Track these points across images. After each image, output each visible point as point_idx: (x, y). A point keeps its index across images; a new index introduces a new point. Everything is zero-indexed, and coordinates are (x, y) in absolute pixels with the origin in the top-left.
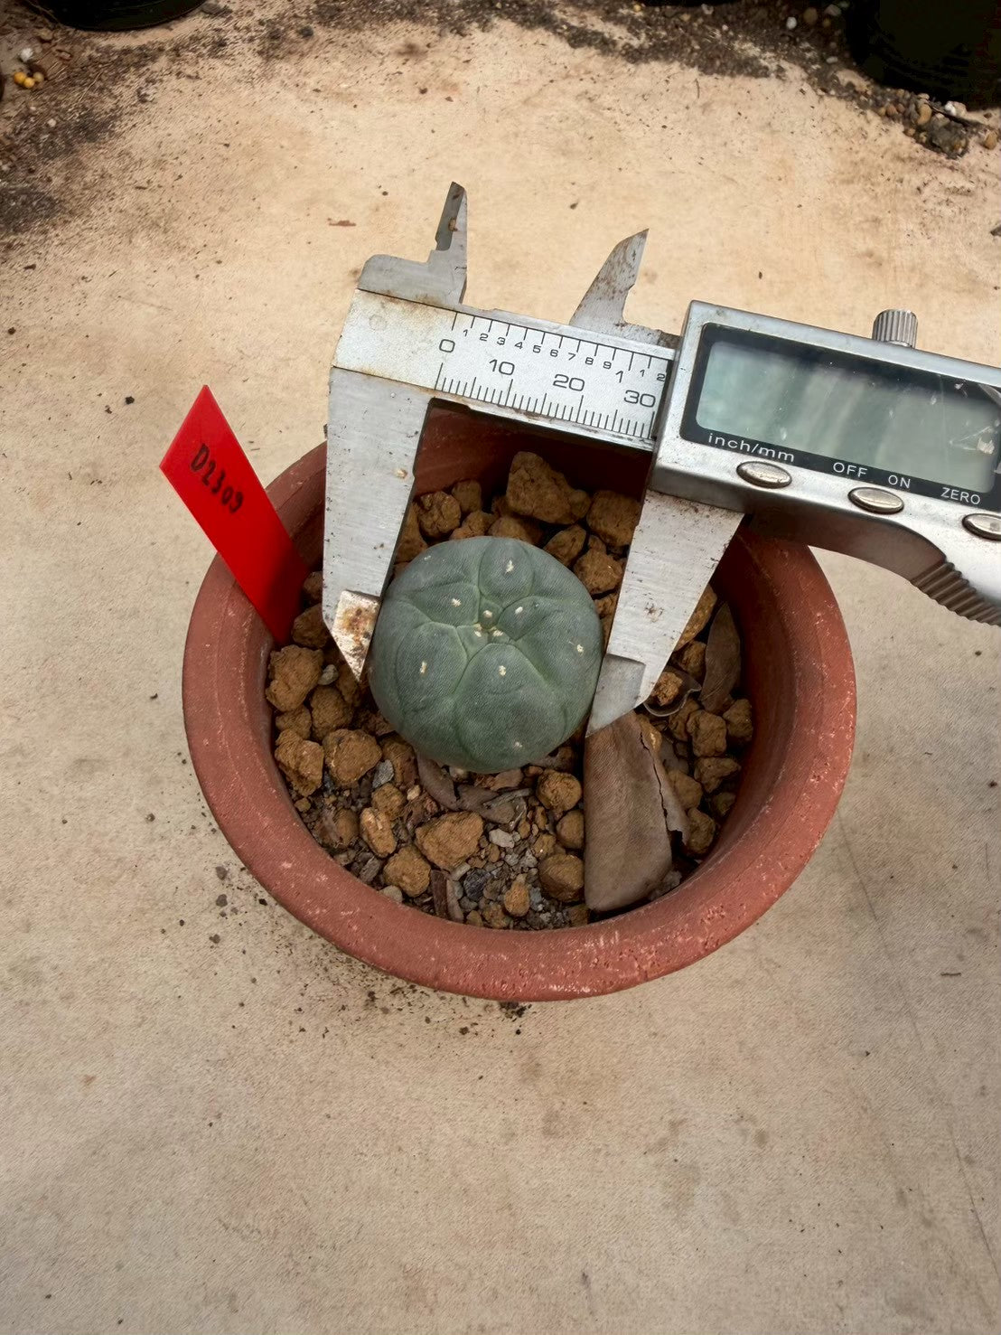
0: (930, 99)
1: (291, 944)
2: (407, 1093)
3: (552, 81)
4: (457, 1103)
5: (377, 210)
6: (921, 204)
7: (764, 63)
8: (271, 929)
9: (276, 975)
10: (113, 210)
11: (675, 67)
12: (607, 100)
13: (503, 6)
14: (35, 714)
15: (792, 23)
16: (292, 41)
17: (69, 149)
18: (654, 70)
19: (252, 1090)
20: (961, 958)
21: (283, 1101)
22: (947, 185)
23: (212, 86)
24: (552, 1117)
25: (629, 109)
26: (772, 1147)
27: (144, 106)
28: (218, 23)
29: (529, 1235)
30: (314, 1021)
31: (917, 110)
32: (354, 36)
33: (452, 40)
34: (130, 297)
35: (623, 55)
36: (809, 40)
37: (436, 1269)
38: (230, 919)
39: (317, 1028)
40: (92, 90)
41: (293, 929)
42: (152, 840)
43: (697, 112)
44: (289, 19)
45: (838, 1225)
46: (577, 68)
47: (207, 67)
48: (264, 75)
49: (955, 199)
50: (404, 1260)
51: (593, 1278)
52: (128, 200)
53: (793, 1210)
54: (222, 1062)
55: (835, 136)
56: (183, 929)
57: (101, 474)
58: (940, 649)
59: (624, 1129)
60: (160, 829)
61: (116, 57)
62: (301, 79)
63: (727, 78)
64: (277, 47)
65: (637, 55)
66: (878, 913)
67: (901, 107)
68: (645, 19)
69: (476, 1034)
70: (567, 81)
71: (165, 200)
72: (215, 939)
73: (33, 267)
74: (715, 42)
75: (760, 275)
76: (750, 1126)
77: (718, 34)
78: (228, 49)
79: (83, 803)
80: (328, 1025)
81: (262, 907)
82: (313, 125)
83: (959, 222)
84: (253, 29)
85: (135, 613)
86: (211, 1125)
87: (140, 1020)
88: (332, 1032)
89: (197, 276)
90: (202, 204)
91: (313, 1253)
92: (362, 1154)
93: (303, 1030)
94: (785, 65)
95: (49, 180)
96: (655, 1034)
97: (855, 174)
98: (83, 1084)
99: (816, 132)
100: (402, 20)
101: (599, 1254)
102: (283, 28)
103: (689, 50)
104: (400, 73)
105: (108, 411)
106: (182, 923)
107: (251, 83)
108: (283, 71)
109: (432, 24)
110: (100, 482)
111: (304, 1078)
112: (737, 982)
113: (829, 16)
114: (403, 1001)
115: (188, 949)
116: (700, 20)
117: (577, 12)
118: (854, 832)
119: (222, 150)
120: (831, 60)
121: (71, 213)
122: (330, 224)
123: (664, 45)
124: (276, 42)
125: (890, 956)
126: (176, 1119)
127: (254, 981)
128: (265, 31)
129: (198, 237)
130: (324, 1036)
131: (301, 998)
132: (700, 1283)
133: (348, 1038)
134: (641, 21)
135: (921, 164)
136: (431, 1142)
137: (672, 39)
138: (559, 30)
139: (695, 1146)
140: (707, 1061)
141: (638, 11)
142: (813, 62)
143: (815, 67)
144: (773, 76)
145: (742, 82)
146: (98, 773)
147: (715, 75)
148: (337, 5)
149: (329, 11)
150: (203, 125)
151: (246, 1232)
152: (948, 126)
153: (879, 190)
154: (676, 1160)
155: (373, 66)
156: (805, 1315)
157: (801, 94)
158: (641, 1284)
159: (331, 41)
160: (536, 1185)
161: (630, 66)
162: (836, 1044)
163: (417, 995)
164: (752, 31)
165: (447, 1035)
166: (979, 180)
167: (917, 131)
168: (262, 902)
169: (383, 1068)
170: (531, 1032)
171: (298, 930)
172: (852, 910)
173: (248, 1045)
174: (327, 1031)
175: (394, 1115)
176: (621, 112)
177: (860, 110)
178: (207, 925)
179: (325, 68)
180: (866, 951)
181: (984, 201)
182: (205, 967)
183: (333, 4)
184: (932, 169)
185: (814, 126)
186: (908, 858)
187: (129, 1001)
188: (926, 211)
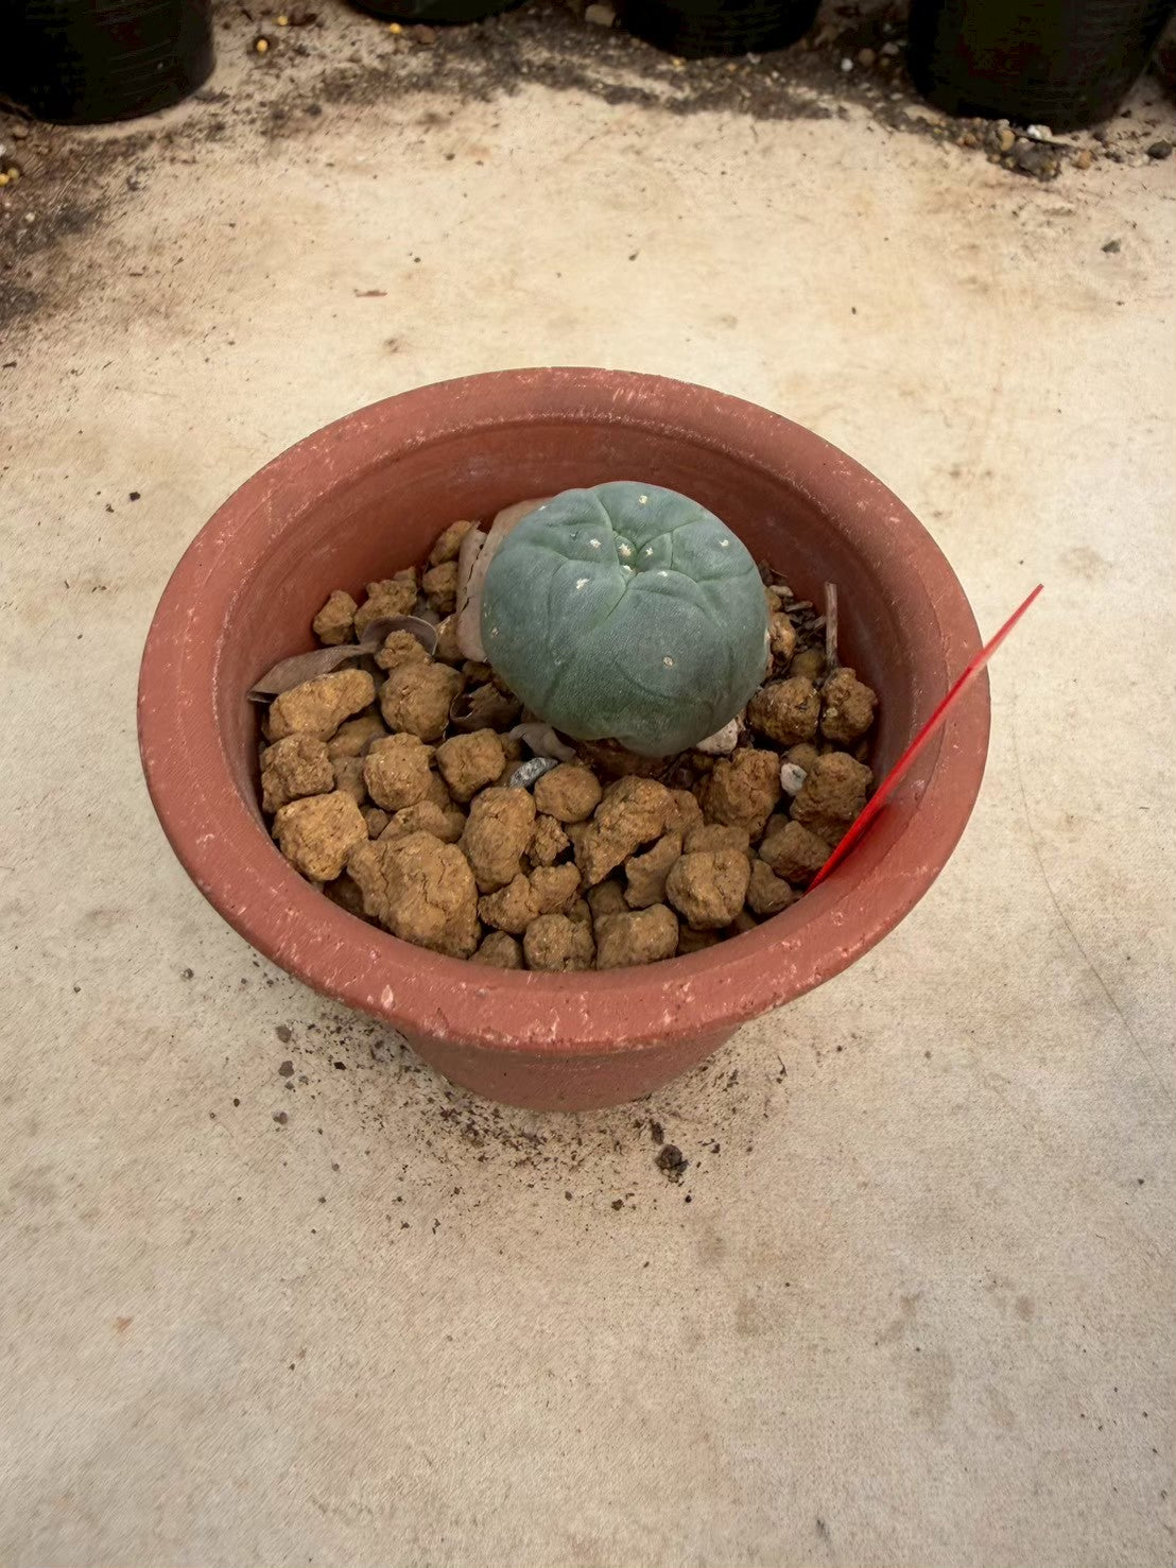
0: (1011, 125)
1: (381, 1116)
2: (552, 1296)
3: (592, 138)
4: (620, 1302)
5: (410, 277)
7: (823, 105)
8: (352, 1099)
9: (366, 1158)
10: (105, 299)
11: (727, 116)
12: (656, 152)
13: (530, 72)
14: (33, 862)
15: (847, 65)
16: (298, 120)
17: (51, 241)
18: (702, 123)
19: (345, 1314)
21: (388, 1325)
22: (1044, 207)
23: (211, 169)
24: (746, 1308)
25: (681, 159)
26: (1040, 1318)
27: (135, 194)
28: (214, 108)
29: (737, 1475)
30: (419, 1213)
31: (999, 136)
32: (367, 110)
33: (476, 107)
34: (129, 388)
35: (668, 108)
36: (868, 80)
37: (618, 1537)
38: (299, 1092)
39: (424, 1220)
40: (75, 181)
41: (383, 1096)
42: (191, 1003)
43: (757, 158)
44: (294, 99)
45: (1146, 1415)
46: (619, 123)
47: (204, 152)
48: (270, 154)
49: (1056, 220)
50: (572, 1529)
51: (832, 1526)
52: (121, 289)
53: (1083, 1401)
54: (301, 1280)
55: (911, 168)
56: (239, 1111)
57: (104, 579)
58: (1134, 689)
59: (844, 1314)
60: (201, 989)
61: (100, 149)
62: (311, 155)
63: (785, 123)
64: (282, 127)
65: (682, 107)
66: (1121, 1004)
67: (981, 136)
68: (686, 72)
69: (634, 1208)
70: (608, 138)
71: (165, 284)
72: (281, 1118)
73: (13, 364)
74: (766, 89)
75: (854, 311)
76: (1008, 1293)
77: (768, 81)
78: (227, 132)
79: (99, 965)
80: (439, 1216)
81: (339, 1071)
82: (329, 198)
83: (1065, 242)
84: (253, 111)
86: (292, 1367)
87: (188, 1236)
88: (444, 1225)
89: (207, 360)
90: (208, 287)
91: (447, 1534)
92: (500, 1386)
93: (406, 1226)
94: (846, 105)
95: (29, 275)
96: (865, 1185)
97: (941, 204)
98: (116, 1330)
99: (892, 165)
100: (420, 91)
101: (835, 1492)
102: (287, 108)
103: (740, 98)
104: (422, 142)
105: (110, 510)
106: (237, 1102)
107: (256, 163)
108: (291, 149)
109: (453, 93)
110: (104, 588)
111: (414, 1290)
112: (959, 1107)
113: (887, 55)
114: (533, 1175)
115: (247, 1135)
116: (748, 69)
117: (611, 70)
118: (1072, 909)
119: (228, 230)
120: (896, 96)
121: (56, 306)
122: (358, 296)
123: (712, 95)
124: (280, 122)
125: (1146, 1055)
126: (245, 1365)
127: (336, 1167)
128: (267, 112)
129: (206, 320)
130: (434, 1231)
131: (399, 1183)
132: (977, 1516)
133: (467, 1230)
134: (682, 74)
135: (1012, 189)
136: (591, 1358)
137: (718, 89)
138: (594, 90)
139: (941, 1327)
140: (937, 1212)
141: (678, 65)
142: (877, 100)
143: (879, 105)
144: (834, 116)
145: (803, 126)
146: (117, 926)
147: (772, 120)
148: (346, 82)
149: (338, 88)
150: (203, 208)
151: (351, 1512)
152: (1035, 150)
153: (971, 217)
154: (918, 1350)
155: (392, 138)
156: (1125, 1546)
157: (868, 132)
158: (898, 1527)
159: (342, 117)
160: (739, 1404)
161: (678, 118)
162: (1098, 1173)
163: (551, 1165)
164: (807, 76)
165: (596, 1214)
166: (1079, 200)
167: (1002, 157)
168: (340, 1066)
169: (517, 1265)
170: (705, 1198)
171: (389, 1095)
172: (1087, 1003)
173: (334, 1254)
174: (438, 1224)
175: (537, 1327)
176: (674, 162)
177: (936, 142)
178: (269, 1102)
179: (338, 143)
180: (1114, 1052)
181: (1089, 219)
182: (270, 1156)
183: (341, 82)
184: (1025, 193)
185: (888, 161)
186: (1144, 934)
187: (174, 1211)
188: (1026, 234)
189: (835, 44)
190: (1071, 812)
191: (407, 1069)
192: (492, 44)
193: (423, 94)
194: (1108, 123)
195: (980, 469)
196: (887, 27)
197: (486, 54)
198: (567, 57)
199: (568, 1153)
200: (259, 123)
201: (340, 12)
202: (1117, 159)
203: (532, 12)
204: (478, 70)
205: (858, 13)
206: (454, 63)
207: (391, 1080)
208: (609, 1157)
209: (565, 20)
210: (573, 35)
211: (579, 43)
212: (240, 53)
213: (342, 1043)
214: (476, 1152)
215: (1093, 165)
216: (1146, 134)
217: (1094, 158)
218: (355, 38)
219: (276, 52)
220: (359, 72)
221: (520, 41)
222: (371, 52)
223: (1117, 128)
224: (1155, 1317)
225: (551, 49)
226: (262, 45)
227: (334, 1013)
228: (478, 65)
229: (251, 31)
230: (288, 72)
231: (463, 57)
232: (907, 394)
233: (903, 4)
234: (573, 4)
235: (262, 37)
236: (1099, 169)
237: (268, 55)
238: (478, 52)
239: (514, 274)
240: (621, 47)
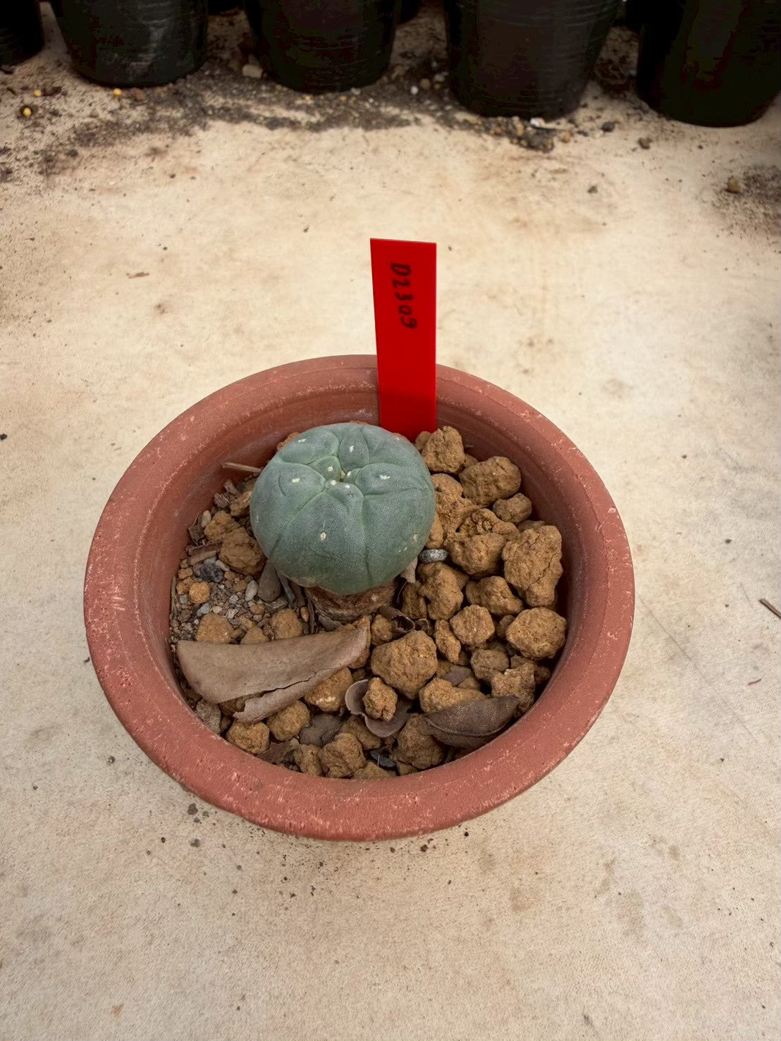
0: (520, 120)
2: (396, 916)
3: (263, 154)
4: (438, 910)
5: (162, 260)
6: (538, 184)
7: (404, 117)
9: (258, 856)
11: (346, 130)
12: (307, 158)
13: (214, 114)
15: (415, 90)
16: (63, 161)
18: (331, 137)
19: (265, 964)
20: (756, 668)
21: (295, 964)
22: (549, 169)
23: (9, 202)
24: (515, 895)
25: (324, 161)
26: (684, 856)
28: (2, 158)
29: (531, 1001)
30: (300, 884)
31: (514, 127)
32: (110, 149)
33: (183, 140)
35: (308, 129)
36: (429, 98)
38: (204, 823)
39: (305, 888)
42: (118, 779)
43: (371, 156)
44: (57, 147)
45: (753, 899)
46: (278, 142)
48: (48, 187)
49: (558, 176)
51: (593, 1016)
53: (717, 901)
54: (232, 949)
55: (466, 153)
56: (166, 845)
58: (659, 462)
59: (573, 883)
60: (122, 768)
62: (77, 184)
63: (384, 131)
64: (53, 167)
65: (317, 127)
66: (690, 655)
67: (504, 128)
68: (315, 104)
69: (435, 847)
70: (274, 152)
72: (196, 843)
74: (367, 111)
75: (450, 248)
76: (663, 845)
77: (368, 105)
78: (15, 175)
79: (47, 767)
80: (313, 884)
82: (96, 213)
83: (565, 189)
84: (30, 158)
85: (53, 597)
86: (238, 1008)
87: (149, 939)
88: (318, 888)
89: (34, 335)
90: (24, 284)
92: (375, 984)
93: (293, 895)
94: (419, 116)
96: (569, 799)
97: (489, 174)
98: (113, 1015)
99: (454, 152)
100: (142, 133)
101: (590, 994)
102: (54, 154)
103: (352, 118)
104: (151, 168)
107: (40, 194)
108: (62, 182)
109: (165, 132)
111: (307, 936)
112: (613, 738)
113: (438, 82)
115: (175, 860)
116: (354, 99)
117: (266, 107)
118: (651, 603)
119: (30, 243)
120: (448, 108)
122: (130, 278)
123: (334, 118)
124: (51, 164)
125: (710, 683)
126: (207, 1015)
128: (40, 158)
129: (28, 307)
130: (312, 894)
131: (283, 868)
132: (673, 987)
133: (333, 888)
134: (313, 106)
135: (528, 159)
136: (428, 951)
137: (337, 114)
138: (258, 121)
139: (630, 877)
140: (614, 806)
141: (308, 100)
142: (436, 111)
144: (413, 124)
145: (394, 131)
146: (53, 739)
147: (375, 130)
148: (91, 131)
149: (86, 136)
150: (9, 229)
152: (537, 134)
153: (508, 180)
154: (620, 894)
155: (130, 167)
156: (758, 981)
157: (435, 133)
158: (631, 1006)
159: (93, 156)
160: (523, 956)
161: (315, 135)
162: (698, 761)
164: (390, 99)
165: (412, 857)
166: (568, 162)
167: (518, 140)
169: (370, 903)
172: (671, 659)
173: (250, 926)
174: (313, 889)
175: (391, 940)
176: (319, 164)
177: (477, 135)
178: (185, 834)
179: (94, 174)
180: (692, 685)
181: (576, 174)
182: (194, 871)
183: (87, 132)
184: (536, 161)
185: (451, 150)
186: (694, 609)
187: (136, 924)
188: (542, 187)
189: (405, 76)
190: (639, 543)
192: (185, 97)
193: (145, 134)
194: (575, 113)
195: (545, 340)
196: (435, 64)
197: (182, 103)
198: (236, 101)
200: (36, 166)
201: (76, 84)
202: (585, 134)
203: (207, 73)
204: (179, 115)
205: (415, 56)
206: (162, 112)
209: (231, 76)
210: (237, 86)
211: (242, 91)
212: (12, 118)
215: (573, 139)
216: (599, 117)
217: (572, 135)
218: (91, 101)
219: (37, 115)
220: (98, 124)
221: (204, 93)
222: (104, 109)
223: (581, 115)
224: (747, 839)
225: (225, 96)
226: (27, 112)
228: (178, 112)
229: (16, 102)
230: (49, 128)
231: (167, 107)
232: (493, 297)
233: (441, 48)
234: (234, 65)
235: (26, 106)
236: (576, 142)
237: (32, 117)
238: (177, 103)
239: (232, 250)
240: (270, 91)
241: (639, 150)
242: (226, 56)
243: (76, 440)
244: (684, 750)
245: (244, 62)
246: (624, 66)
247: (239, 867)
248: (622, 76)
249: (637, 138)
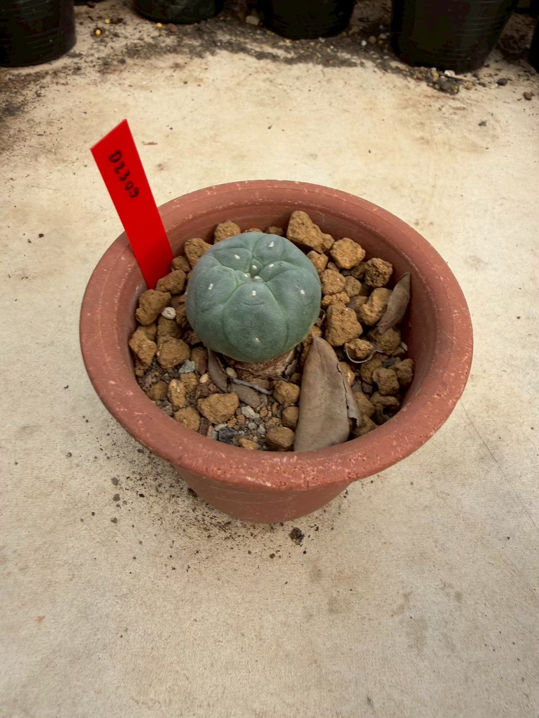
0: (437, 70)
1: (161, 518)
2: (243, 599)
3: (250, 75)
4: (274, 601)
5: (168, 136)
6: (442, 115)
7: (354, 61)
8: (148, 510)
9: (155, 538)
10: (26, 146)
11: (311, 65)
12: (279, 81)
13: (221, 45)
15: (364, 43)
16: (115, 66)
18: (299, 69)
19: (146, 611)
21: (166, 615)
22: (453, 106)
23: (75, 88)
24: (332, 602)
25: (291, 84)
26: (465, 601)
27: (40, 98)
28: (76, 60)
29: (330, 678)
30: (180, 563)
31: (432, 75)
32: (147, 62)
33: (197, 60)
34: (38, 186)
35: (284, 62)
36: (373, 50)
37: (276, 710)
38: (123, 508)
39: (183, 566)
40: (11, 93)
41: (162, 509)
42: (71, 468)
43: (324, 83)
44: (113, 56)
45: (514, 643)
46: (262, 68)
47: (71, 80)
48: (102, 81)
49: (458, 112)
50: (254, 707)
51: (374, 700)
52: (34, 141)
53: (485, 638)
54: (125, 595)
55: (393, 89)
56: (94, 518)
57: (27, 274)
58: (499, 318)
59: (377, 603)
60: (76, 461)
61: (23, 78)
62: (122, 82)
63: (337, 69)
64: (108, 69)
65: (290, 61)
66: (497, 458)
67: (424, 75)
68: (292, 46)
69: (280, 557)
70: (257, 74)
71: (54, 140)
72: (114, 521)
74: (328, 53)
75: (370, 152)
76: (451, 590)
77: (329, 50)
78: (83, 71)
79: (27, 451)
80: (189, 564)
81: (142, 498)
82: (130, 101)
83: (462, 121)
84: (94, 61)
85: (52, 343)
86: (122, 636)
87: (71, 577)
88: (192, 568)
89: (74, 174)
90: (74, 140)
91: (196, 712)
93: (174, 569)
94: (364, 61)
96: (385, 543)
97: (406, 105)
98: (37, 622)
99: (384, 88)
101: (375, 684)
102: (110, 60)
103: (316, 58)
104: (173, 76)
105: (30, 242)
106: (93, 514)
107: (96, 85)
108: (112, 79)
109: (186, 54)
110: (27, 278)
111: (178, 598)
112: (426, 507)
113: (382, 39)
114: (233, 543)
115: (98, 529)
116: (320, 45)
117: (258, 45)
118: (474, 416)
119: (83, 115)
120: (386, 57)
121: (3, 149)
122: (145, 145)
123: (304, 56)
124: (107, 66)
125: (509, 481)
126: (99, 636)
128: (101, 62)
129: (74, 155)
130: (187, 571)
131: (171, 549)
132: (440, 693)
133: (203, 570)
134: (290, 47)
135: (438, 98)
136: (262, 627)
137: (307, 53)
138: (250, 53)
139: (421, 607)
140: (418, 555)
141: (288, 43)
142: (377, 59)
143: (379, 61)
144: (359, 66)
145: (345, 69)
146: (35, 434)
147: (331, 67)
148: (137, 49)
149: (133, 52)
150: (72, 105)
151: (151, 704)
152: (448, 81)
153: (421, 110)
154: (411, 617)
155: (159, 74)
156: (507, 704)
157: (374, 73)
158: (404, 699)
159: (135, 65)
160: (330, 645)
161: (289, 66)
162: (489, 535)
163: (241, 538)
164: (345, 48)
165: (263, 560)
166: (467, 103)
167: (434, 84)
168: (142, 495)
169: (227, 585)
170: (312, 551)
171: (165, 509)
172: (482, 458)
173: (141, 583)
174: (189, 567)
175: (236, 613)
176: (287, 85)
177: (404, 78)
178: (108, 513)
179: (134, 76)
180: (495, 481)
181: (472, 111)
182: (110, 538)
183: (135, 49)
184: (444, 100)
185: (383, 86)
186: (506, 427)
187: (64, 565)
188: (445, 118)
189: (359, 34)
191: (173, 496)
192: (204, 32)
193: (172, 54)
194: (479, 70)
195: (427, 222)
196: (381, 27)
197: (201, 37)
198: (238, 39)
199: (249, 533)
201: (134, 17)
202: (484, 85)
203: (222, 18)
204: (197, 44)
205: (369, 21)
206: (187, 41)
207: (166, 501)
208: (268, 534)
209: (237, 22)
210: (240, 29)
211: (243, 32)
212: (88, 35)
213: (143, 485)
214: (206, 533)
215: (474, 88)
216: (496, 75)
217: (474, 85)
218: (141, 29)
219: (104, 35)
220: (143, 44)
221: (217, 32)
222: (148, 35)
223: (483, 72)
224: (517, 599)
225: (231, 35)
226: (98, 32)
227: (139, 471)
228: (197, 42)
229: (93, 26)
230: (110, 44)
231: (191, 38)
232: (394, 188)
233: (388, 17)
234: (240, 15)
235: (98, 28)
236: (476, 90)
237: (101, 36)
238: (197, 35)
239: (216, 135)
240: (262, 35)
241: (523, 100)
242: (237, 9)
243: (87, 244)
244: (480, 525)
245: (248, 13)
246: (522, 41)
247: (141, 543)
248: (520, 48)
249: (523, 92)
